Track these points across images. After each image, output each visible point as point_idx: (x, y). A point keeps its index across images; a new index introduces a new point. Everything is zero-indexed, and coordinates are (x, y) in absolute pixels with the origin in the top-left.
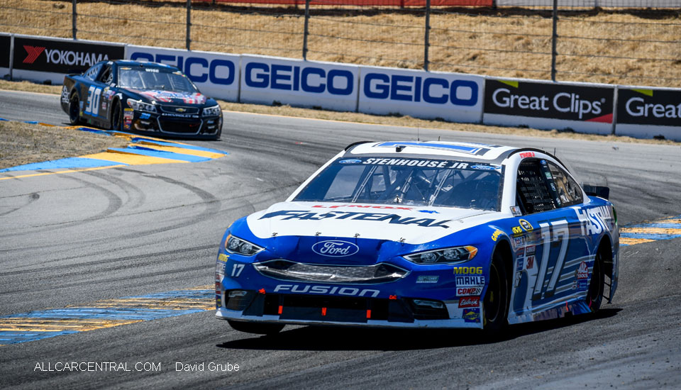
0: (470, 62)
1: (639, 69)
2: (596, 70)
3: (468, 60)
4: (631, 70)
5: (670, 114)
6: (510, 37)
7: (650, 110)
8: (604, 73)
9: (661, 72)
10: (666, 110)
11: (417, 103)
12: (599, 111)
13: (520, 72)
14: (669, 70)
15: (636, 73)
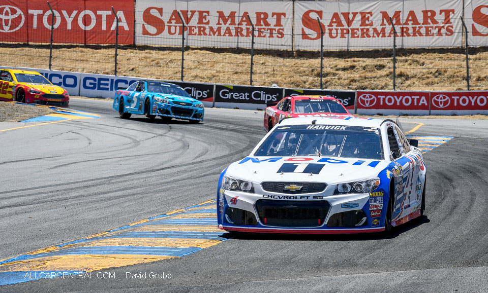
0: (131, 72)
1: (218, 76)
2: (196, 76)
3: (130, 71)
4: (214, 76)
5: (242, 97)
6: (148, 60)
7: (232, 95)
8: (201, 77)
9: (229, 78)
10: (240, 96)
11: (112, 92)
12: (206, 96)
13: (158, 77)
14: (232, 77)
15: (218, 78)
